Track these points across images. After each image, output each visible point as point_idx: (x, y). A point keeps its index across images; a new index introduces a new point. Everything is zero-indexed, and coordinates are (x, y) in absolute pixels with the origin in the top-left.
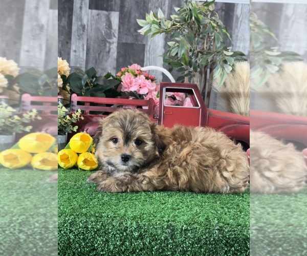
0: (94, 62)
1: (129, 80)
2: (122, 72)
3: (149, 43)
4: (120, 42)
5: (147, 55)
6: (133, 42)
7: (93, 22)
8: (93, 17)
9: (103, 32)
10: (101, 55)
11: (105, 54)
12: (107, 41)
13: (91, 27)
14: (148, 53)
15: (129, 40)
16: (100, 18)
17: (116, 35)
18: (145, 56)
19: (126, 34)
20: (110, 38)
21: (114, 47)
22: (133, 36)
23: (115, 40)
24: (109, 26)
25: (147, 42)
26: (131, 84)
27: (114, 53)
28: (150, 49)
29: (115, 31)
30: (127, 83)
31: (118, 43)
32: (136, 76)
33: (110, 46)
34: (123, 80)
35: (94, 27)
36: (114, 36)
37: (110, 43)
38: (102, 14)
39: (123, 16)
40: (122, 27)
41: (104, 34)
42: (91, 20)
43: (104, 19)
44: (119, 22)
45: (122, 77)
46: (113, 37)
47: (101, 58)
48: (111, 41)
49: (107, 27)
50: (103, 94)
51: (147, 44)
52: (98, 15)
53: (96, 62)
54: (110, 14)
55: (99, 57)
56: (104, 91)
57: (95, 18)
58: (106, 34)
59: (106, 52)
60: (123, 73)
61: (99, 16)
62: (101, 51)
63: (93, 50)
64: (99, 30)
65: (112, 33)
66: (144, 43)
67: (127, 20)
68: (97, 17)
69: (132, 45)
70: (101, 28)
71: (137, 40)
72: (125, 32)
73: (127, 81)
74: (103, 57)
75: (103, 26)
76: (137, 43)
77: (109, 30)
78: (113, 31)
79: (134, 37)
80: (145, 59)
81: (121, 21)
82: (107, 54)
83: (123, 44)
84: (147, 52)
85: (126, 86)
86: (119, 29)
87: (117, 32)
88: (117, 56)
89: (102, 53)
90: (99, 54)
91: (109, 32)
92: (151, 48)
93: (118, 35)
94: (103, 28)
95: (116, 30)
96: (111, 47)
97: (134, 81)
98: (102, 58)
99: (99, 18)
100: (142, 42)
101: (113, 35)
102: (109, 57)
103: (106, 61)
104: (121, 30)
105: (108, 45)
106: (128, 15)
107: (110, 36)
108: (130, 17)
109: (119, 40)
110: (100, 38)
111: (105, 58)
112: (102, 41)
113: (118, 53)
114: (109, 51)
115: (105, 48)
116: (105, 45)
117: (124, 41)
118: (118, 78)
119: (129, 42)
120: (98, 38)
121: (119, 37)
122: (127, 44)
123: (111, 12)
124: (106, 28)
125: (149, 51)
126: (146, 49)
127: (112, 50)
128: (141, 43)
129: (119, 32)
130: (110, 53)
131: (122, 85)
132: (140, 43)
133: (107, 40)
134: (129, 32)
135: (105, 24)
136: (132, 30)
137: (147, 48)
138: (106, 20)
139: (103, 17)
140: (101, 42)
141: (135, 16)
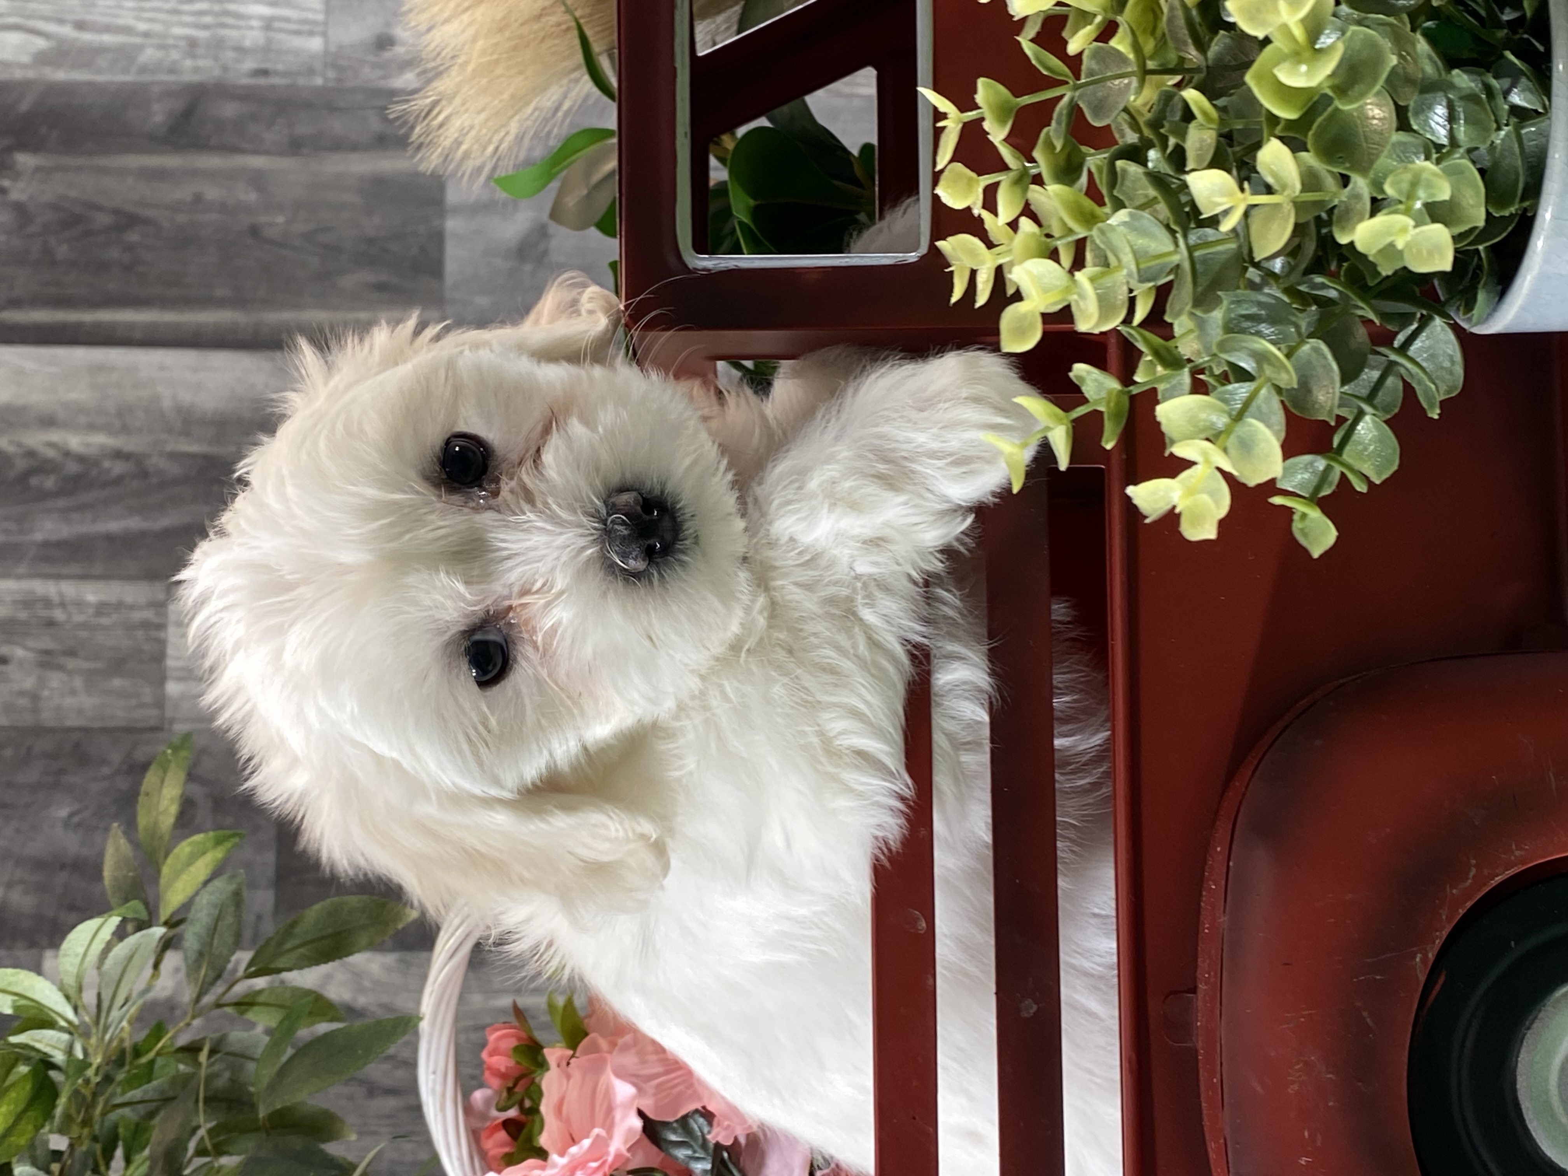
117: (265, 898)
141: (67, 824)
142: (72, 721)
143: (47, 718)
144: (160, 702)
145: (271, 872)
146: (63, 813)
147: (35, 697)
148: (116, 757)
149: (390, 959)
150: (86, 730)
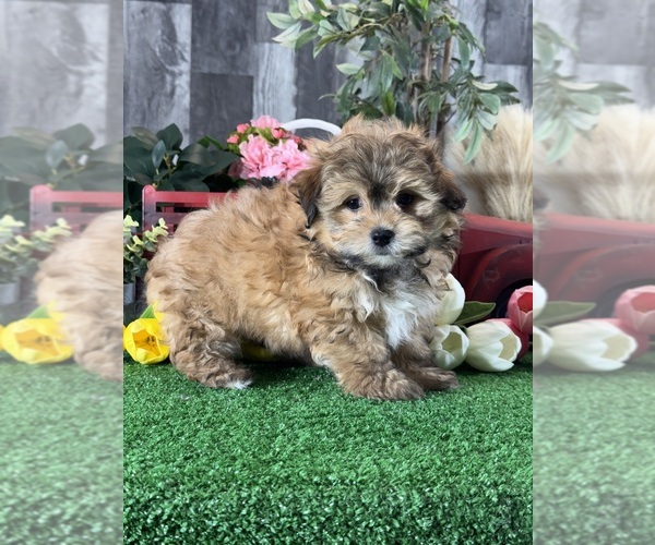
0: (139, 117)
1: (259, 153)
2: (240, 135)
3: (262, 74)
4: (197, 71)
5: (258, 100)
6: (226, 71)
7: (132, 28)
8: (133, 17)
9: (157, 50)
10: (154, 102)
11: (163, 98)
12: (167, 71)
13: (129, 40)
14: (261, 95)
15: (218, 66)
16: (148, 19)
17: (188, 56)
18: (255, 103)
19: (210, 54)
20: (174, 63)
21: (183, 82)
22: (225, 58)
23: (185, 67)
24: (170, 35)
25: (258, 70)
26: (262, 160)
27: (183, 96)
28: (264, 86)
29: (184, 46)
30: (253, 160)
31: (193, 75)
32: (274, 142)
33: (173, 81)
34: (243, 153)
35: (135, 38)
36: (183, 59)
37: (173, 74)
38: (152, 10)
39: (201, 14)
40: (199, 38)
41: (158, 54)
42: (128, 24)
43: (157, 21)
44: (193, 27)
45: (241, 146)
46: (180, 61)
47: (154, 108)
48: (176, 69)
49: (165, 38)
50: (204, 186)
51: (257, 76)
52: (143, 11)
53: (144, 119)
54: (170, 9)
55: (149, 105)
56: (203, 178)
57: (137, 17)
58: (165, 53)
59: (166, 95)
60: (242, 137)
61: (147, 15)
62: (153, 93)
63: (136, 91)
64: (148, 45)
65: (177, 52)
66: (251, 73)
67: (209, 22)
68: (142, 16)
69: (223, 77)
70: (152, 42)
71: (234, 66)
72: (207, 50)
73: (253, 155)
74: (159, 105)
75: (156, 35)
76: (234, 73)
77: (169, 44)
78: (179, 48)
79: (229, 59)
80: (255, 109)
81: (196, 25)
82: (168, 99)
83: (204, 76)
84: (257, 94)
85: (253, 166)
86: (193, 41)
87: (188, 49)
88: (191, 102)
89: (157, 98)
90: (150, 100)
91: (170, 49)
92: (267, 86)
93: (192, 55)
94: (156, 41)
95: (186, 44)
96: (177, 82)
97: (270, 155)
98: (157, 110)
99: (145, 18)
100: (245, 71)
101: (179, 56)
102: (173, 105)
103: (166, 115)
104: (198, 45)
105: (168, 78)
106: (213, 11)
107: (172, 57)
108: (216, 15)
109: (193, 67)
110: (151, 63)
111: (164, 107)
112: (156, 69)
113: (192, 96)
114: (172, 93)
115: (163, 86)
116: (163, 78)
117: (206, 70)
118: (231, 147)
119: (217, 71)
120: (146, 63)
121: (193, 61)
122: (211, 76)
123: (173, 5)
124: (163, 40)
125: (263, 92)
126: (255, 87)
127: (178, 91)
128: (245, 74)
129: (194, 50)
130: (176, 97)
131: (242, 164)
132: (241, 73)
133: (167, 67)
134: (217, 48)
135: (159, 32)
136: (223, 44)
137: (258, 85)
138: (163, 21)
139: (156, 15)
140: (154, 72)
141: (229, 13)
142: (258, 15)
143: (259, 8)
144: (263, 41)
145: (213, 72)
146: (232, 11)
147: (265, 4)
148: (248, 28)
149: (188, 106)
150: (255, 19)
